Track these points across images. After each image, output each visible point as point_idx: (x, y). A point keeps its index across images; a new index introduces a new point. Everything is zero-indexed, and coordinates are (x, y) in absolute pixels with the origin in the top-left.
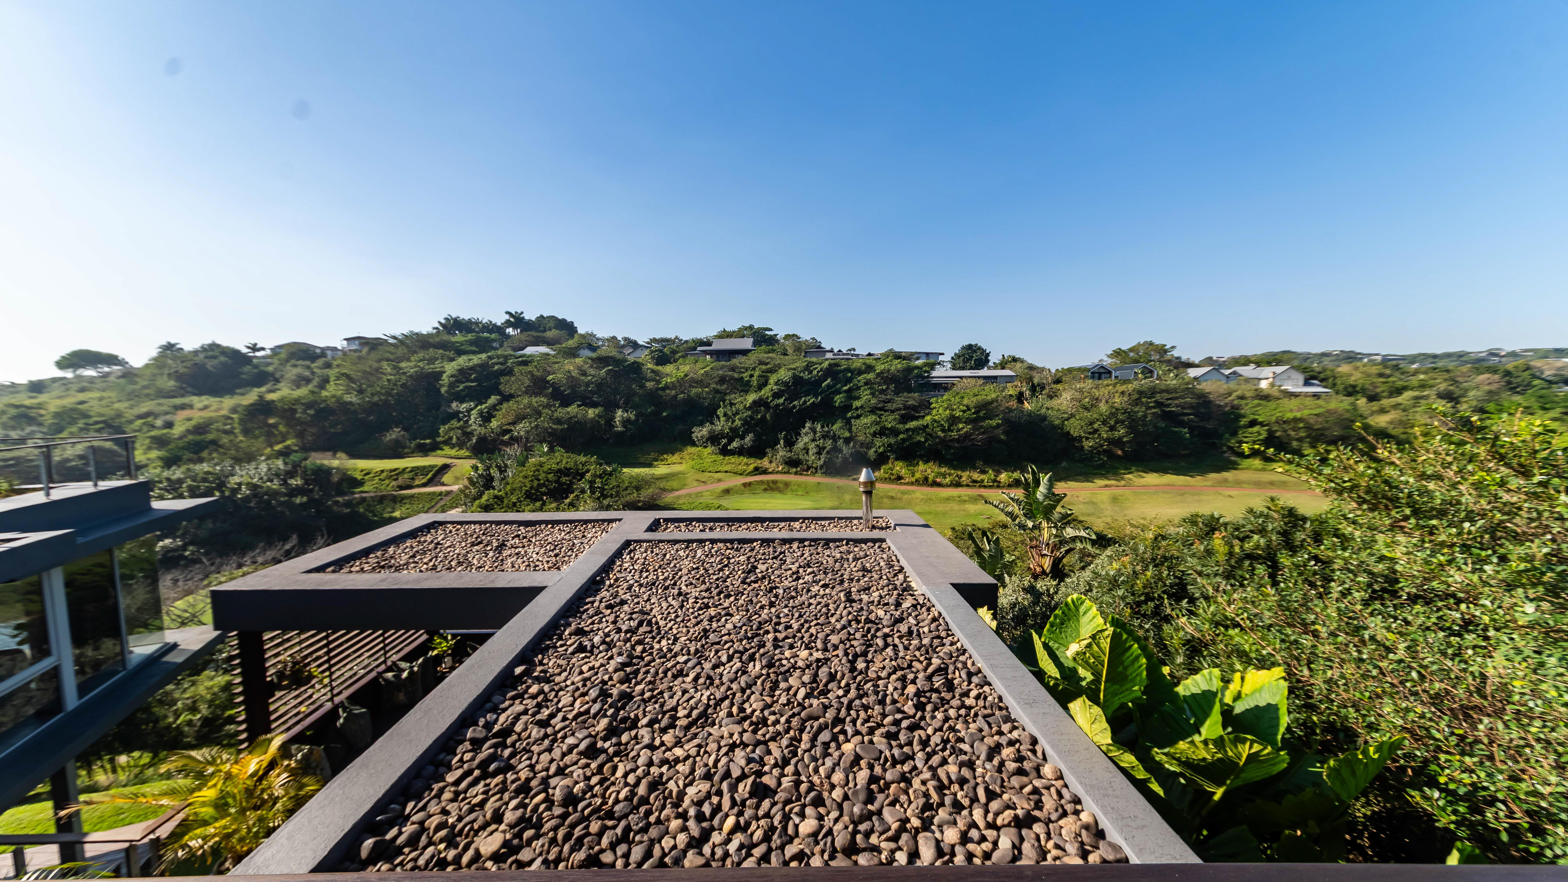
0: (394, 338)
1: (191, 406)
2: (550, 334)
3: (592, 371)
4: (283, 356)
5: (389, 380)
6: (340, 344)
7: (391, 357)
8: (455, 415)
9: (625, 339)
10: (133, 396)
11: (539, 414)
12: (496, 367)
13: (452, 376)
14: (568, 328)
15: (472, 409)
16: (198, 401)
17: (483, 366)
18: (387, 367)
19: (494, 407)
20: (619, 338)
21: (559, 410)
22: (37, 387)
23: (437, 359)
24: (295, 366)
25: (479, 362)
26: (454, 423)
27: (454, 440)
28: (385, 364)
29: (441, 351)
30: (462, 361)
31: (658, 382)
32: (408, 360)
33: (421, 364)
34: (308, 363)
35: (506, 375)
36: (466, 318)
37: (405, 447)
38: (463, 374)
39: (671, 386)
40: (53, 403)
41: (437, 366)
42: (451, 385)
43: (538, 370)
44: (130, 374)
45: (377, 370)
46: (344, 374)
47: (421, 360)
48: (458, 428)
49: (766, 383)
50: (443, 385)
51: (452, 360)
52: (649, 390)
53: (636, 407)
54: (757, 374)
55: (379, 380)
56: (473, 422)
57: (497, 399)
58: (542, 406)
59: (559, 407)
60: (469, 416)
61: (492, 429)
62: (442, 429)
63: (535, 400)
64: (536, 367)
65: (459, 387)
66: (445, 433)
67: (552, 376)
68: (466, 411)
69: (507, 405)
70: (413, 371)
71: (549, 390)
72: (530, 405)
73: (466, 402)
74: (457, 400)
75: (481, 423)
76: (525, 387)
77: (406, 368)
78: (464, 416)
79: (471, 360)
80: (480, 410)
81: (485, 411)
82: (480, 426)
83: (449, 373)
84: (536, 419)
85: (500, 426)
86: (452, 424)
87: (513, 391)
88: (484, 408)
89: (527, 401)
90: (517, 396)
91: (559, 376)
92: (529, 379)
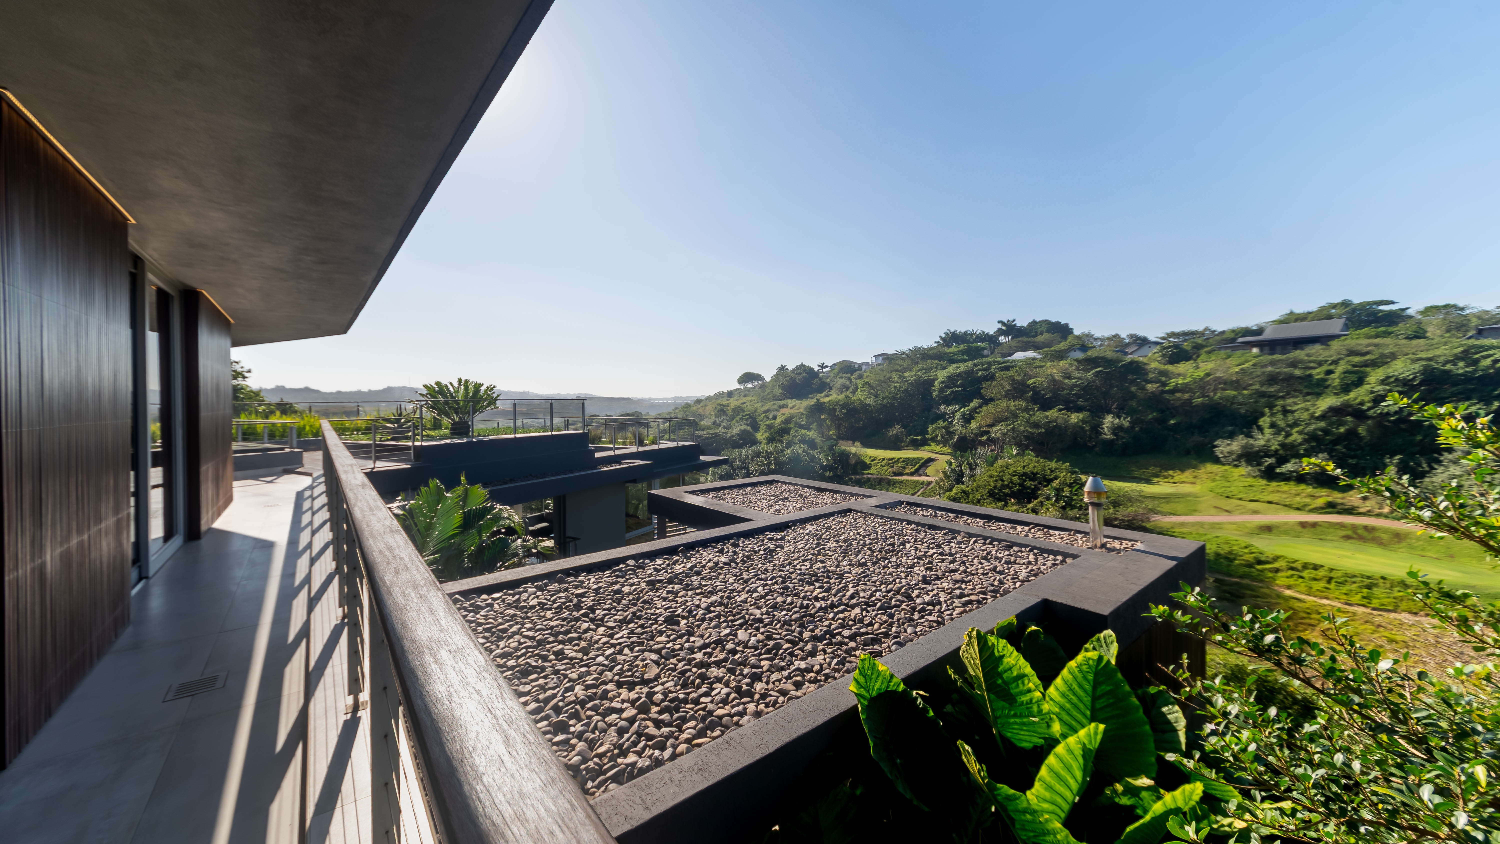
1: (787, 406)
2: (1040, 339)
3: (1077, 374)
4: (836, 371)
5: (895, 387)
6: (870, 360)
7: (899, 368)
8: (942, 416)
9: (1131, 336)
10: (763, 400)
11: (1015, 416)
12: (980, 374)
13: (942, 382)
14: (1062, 330)
15: (956, 412)
16: (791, 403)
17: (969, 373)
18: (895, 377)
19: (975, 410)
20: (1123, 336)
21: (1038, 413)
22: (730, 394)
23: (932, 368)
24: (841, 378)
25: (966, 369)
26: (941, 423)
27: (939, 438)
28: (894, 374)
29: (937, 361)
30: (952, 369)
31: (1164, 384)
32: (911, 370)
33: (919, 373)
34: (849, 375)
35: (988, 380)
36: (963, 331)
37: (902, 441)
38: (951, 380)
39: (1185, 388)
40: (734, 403)
41: (932, 374)
42: (941, 390)
43: (1019, 375)
44: (764, 386)
45: (889, 379)
46: (868, 383)
47: (921, 370)
48: (943, 428)
49: (1360, 382)
50: (935, 391)
51: (944, 368)
52: (1152, 393)
53: (1131, 412)
54: (1340, 368)
55: (890, 386)
56: (957, 423)
57: (979, 403)
58: (1020, 409)
59: (1038, 411)
60: (953, 417)
61: (970, 430)
62: (930, 428)
63: (1013, 404)
64: (1017, 372)
65: (947, 392)
66: (932, 431)
67: (1033, 380)
68: (951, 413)
69: (986, 408)
70: (913, 378)
71: (1029, 394)
72: (1008, 408)
73: (952, 405)
74: (944, 403)
75: (962, 424)
76: (1005, 391)
77: (908, 376)
78: (949, 417)
79: (959, 368)
80: (963, 412)
81: (967, 413)
82: (961, 426)
83: (940, 380)
84: (1013, 422)
85: (979, 428)
86: (938, 424)
87: (993, 395)
88: (967, 411)
89: (1006, 404)
90: (997, 400)
91: (1040, 379)
92: (1009, 383)
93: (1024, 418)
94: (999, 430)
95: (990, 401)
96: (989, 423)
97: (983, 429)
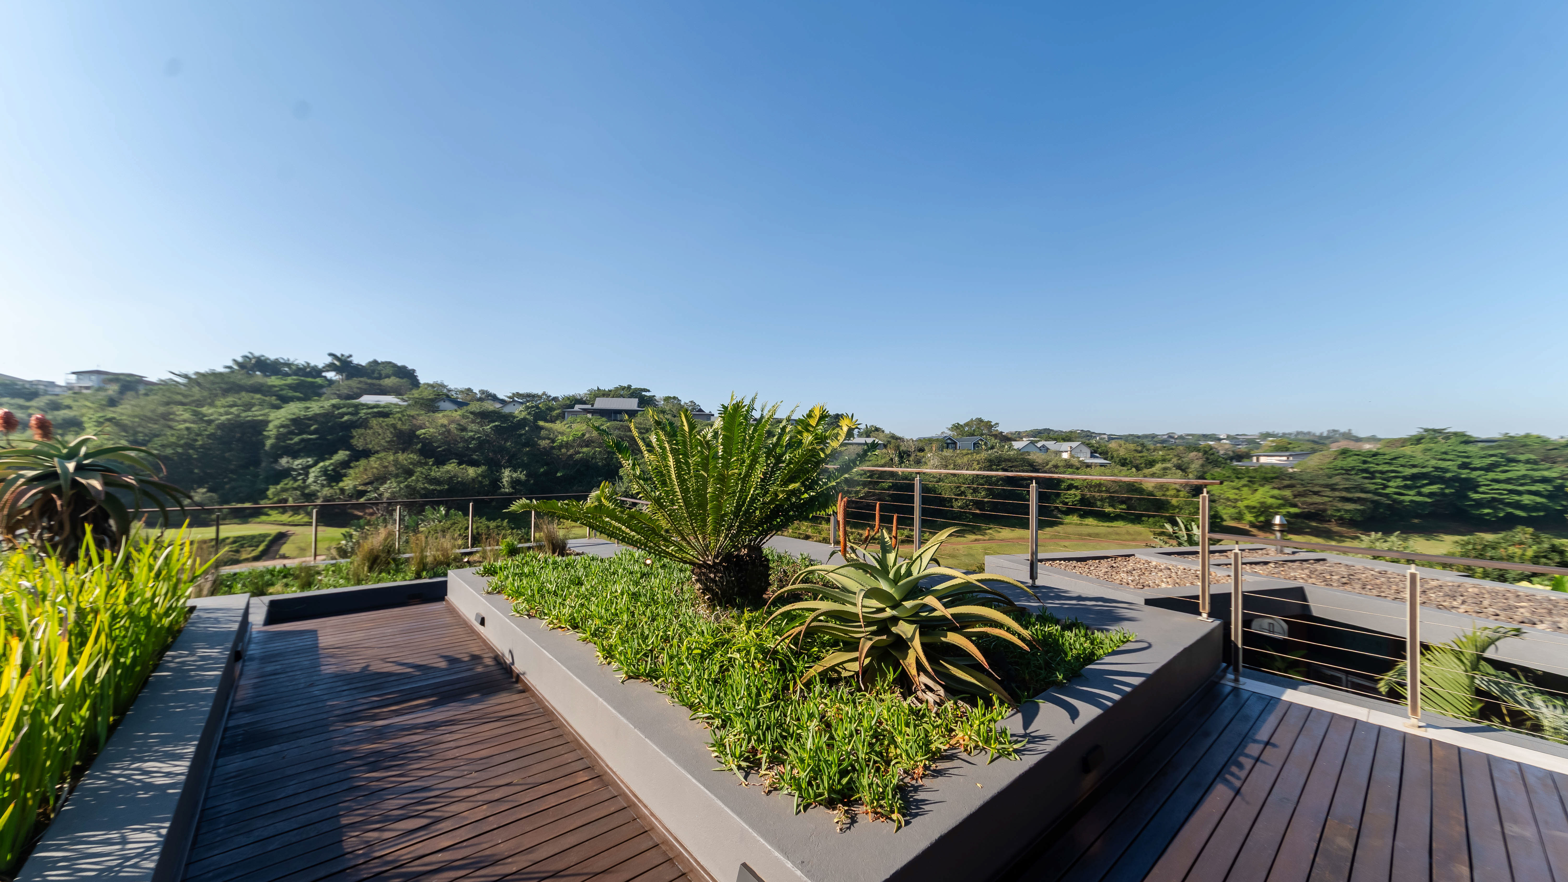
0: (186, 376)
3: (474, 427)
5: (188, 429)
6: (63, 379)
8: (286, 473)
11: (409, 473)
12: (346, 418)
13: (282, 426)
15: (311, 466)
17: (327, 416)
18: (183, 414)
19: (346, 464)
21: (435, 468)
23: (254, 405)
26: (289, 483)
27: (287, 504)
28: (179, 410)
29: (258, 396)
30: (293, 409)
31: (553, 441)
32: (212, 405)
33: (234, 410)
35: (358, 427)
36: (273, 358)
37: (215, 513)
38: (298, 424)
39: (567, 445)
41: (256, 413)
42: (279, 437)
43: (403, 424)
45: (166, 417)
46: (110, 420)
47: (231, 406)
48: (295, 489)
50: (269, 437)
51: (278, 407)
52: (544, 448)
53: (523, 466)
55: (171, 428)
56: (315, 482)
57: (347, 456)
58: (411, 463)
59: (433, 465)
60: (307, 474)
61: (342, 490)
62: (272, 491)
63: (401, 457)
64: (400, 419)
65: (291, 439)
66: (276, 494)
67: (423, 431)
68: (302, 469)
69: (363, 462)
70: (223, 418)
71: (419, 446)
72: (396, 462)
73: (302, 457)
74: (288, 456)
75: (325, 482)
76: (387, 442)
77: (212, 415)
78: (300, 474)
79: (308, 408)
80: (321, 467)
81: (330, 468)
82: (323, 486)
83: (277, 423)
84: (406, 479)
85: (355, 487)
86: (286, 484)
87: (370, 446)
88: (329, 466)
89: (392, 458)
90: (377, 452)
91: (431, 430)
92: (391, 433)
93: (422, 473)
94: (388, 489)
95: (366, 454)
96: (367, 481)
97: (360, 488)
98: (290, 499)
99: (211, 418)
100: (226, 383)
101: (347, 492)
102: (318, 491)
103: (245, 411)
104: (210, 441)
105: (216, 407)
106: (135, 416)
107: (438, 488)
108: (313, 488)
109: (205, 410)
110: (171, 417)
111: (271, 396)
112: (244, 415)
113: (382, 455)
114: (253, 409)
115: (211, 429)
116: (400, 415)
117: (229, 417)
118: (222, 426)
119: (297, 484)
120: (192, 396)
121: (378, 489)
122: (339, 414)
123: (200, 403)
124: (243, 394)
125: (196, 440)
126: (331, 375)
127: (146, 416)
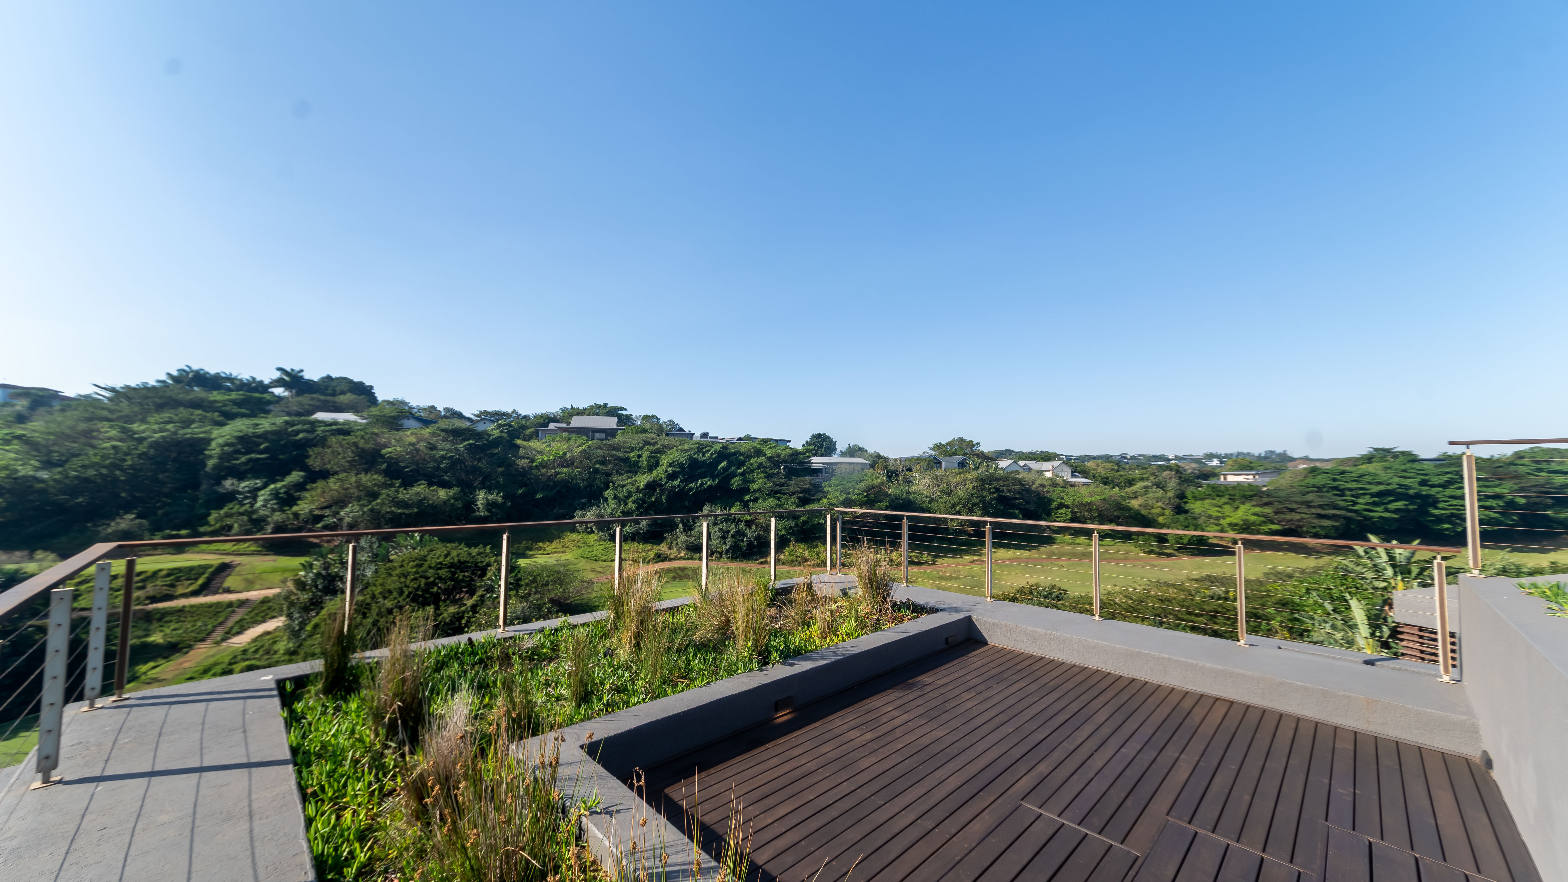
0: (113, 390)
5: (114, 447)
8: (231, 497)
11: (374, 495)
12: (301, 436)
13: (227, 445)
15: (260, 489)
17: (279, 434)
18: (108, 431)
19: (301, 486)
23: (193, 422)
25: (271, 428)
27: (235, 529)
28: (104, 427)
29: (199, 412)
30: (239, 426)
31: (532, 461)
32: (143, 421)
33: (170, 426)
35: (315, 446)
36: (213, 372)
38: (246, 442)
39: (547, 465)
41: (196, 431)
42: (223, 457)
43: (367, 442)
45: (88, 434)
46: (19, 437)
47: (166, 423)
48: (242, 514)
49: (657, 464)
50: (211, 457)
51: (221, 424)
52: (523, 468)
53: (500, 487)
54: (645, 454)
55: (93, 447)
56: (264, 506)
57: (302, 477)
58: (375, 485)
59: (400, 487)
60: (255, 498)
61: (296, 515)
62: (214, 516)
63: (365, 478)
64: (362, 437)
65: (237, 459)
66: (217, 520)
67: (389, 450)
68: (249, 492)
69: (320, 484)
70: (157, 435)
71: (384, 466)
72: (359, 485)
73: (249, 479)
74: (233, 477)
75: (276, 507)
76: (348, 462)
77: (144, 431)
78: (246, 498)
79: (257, 425)
80: (272, 490)
81: (282, 491)
82: (274, 510)
83: (221, 441)
84: (370, 502)
85: (311, 511)
86: (231, 509)
87: (329, 467)
88: (281, 488)
89: (354, 479)
90: (336, 473)
91: (399, 449)
92: (353, 452)
93: (388, 495)
94: (349, 513)
95: (325, 475)
96: (325, 504)
97: (316, 512)
98: (236, 525)
99: (143, 435)
100: (161, 397)
101: (302, 517)
102: (268, 516)
103: (183, 428)
104: (142, 461)
105: (148, 423)
106: (50, 434)
107: (407, 511)
108: (262, 512)
109: (135, 426)
110: (95, 434)
111: (214, 412)
112: (181, 432)
113: (342, 475)
114: (193, 426)
115: (143, 448)
116: (362, 433)
117: (164, 434)
118: (156, 445)
119: (244, 508)
120: (120, 411)
121: (338, 513)
122: (293, 431)
123: (130, 419)
124: (181, 409)
125: (125, 460)
126: (279, 391)
127: (63, 433)
